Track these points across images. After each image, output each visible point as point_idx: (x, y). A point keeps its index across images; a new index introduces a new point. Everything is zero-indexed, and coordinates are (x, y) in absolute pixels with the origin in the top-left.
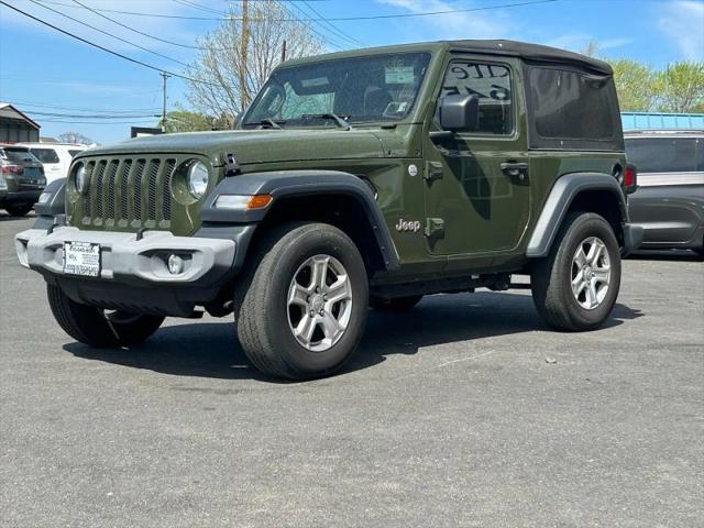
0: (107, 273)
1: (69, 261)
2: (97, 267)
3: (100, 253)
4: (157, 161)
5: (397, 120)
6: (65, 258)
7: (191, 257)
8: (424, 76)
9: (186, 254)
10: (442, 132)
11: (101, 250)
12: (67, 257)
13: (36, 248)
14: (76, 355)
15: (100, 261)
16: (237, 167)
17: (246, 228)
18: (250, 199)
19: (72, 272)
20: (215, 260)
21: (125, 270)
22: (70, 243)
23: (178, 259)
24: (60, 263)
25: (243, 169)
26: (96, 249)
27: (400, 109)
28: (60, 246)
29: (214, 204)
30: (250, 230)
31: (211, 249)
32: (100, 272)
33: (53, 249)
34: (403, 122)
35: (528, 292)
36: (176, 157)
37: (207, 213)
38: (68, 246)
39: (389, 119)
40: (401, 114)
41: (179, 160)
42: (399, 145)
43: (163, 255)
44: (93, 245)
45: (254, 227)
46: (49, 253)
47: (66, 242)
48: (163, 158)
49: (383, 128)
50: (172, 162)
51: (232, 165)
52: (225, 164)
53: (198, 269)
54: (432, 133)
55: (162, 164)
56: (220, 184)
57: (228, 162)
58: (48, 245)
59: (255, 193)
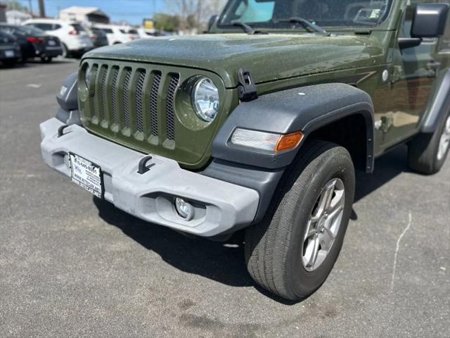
0: (110, 196)
1: (75, 172)
2: (100, 188)
3: (101, 175)
4: (158, 73)
5: (371, 26)
6: (71, 167)
7: (205, 208)
9: (198, 203)
10: (410, 39)
12: (74, 167)
15: (102, 184)
17: (270, 176)
18: (279, 138)
19: (78, 183)
20: (237, 219)
22: (74, 155)
23: (189, 207)
26: (98, 171)
27: (373, 16)
28: (66, 154)
29: (230, 139)
30: (275, 177)
32: (103, 194)
33: (61, 154)
34: (376, 28)
36: (180, 71)
37: (221, 149)
38: (72, 158)
39: (361, 25)
40: (373, 20)
41: (183, 75)
44: (94, 165)
46: (57, 158)
47: (71, 153)
48: (165, 71)
49: (357, 34)
50: (175, 76)
51: (248, 86)
52: (240, 84)
53: (214, 226)
54: (400, 39)
55: (163, 77)
56: (233, 113)
57: (243, 82)
58: (56, 151)
59: (285, 132)
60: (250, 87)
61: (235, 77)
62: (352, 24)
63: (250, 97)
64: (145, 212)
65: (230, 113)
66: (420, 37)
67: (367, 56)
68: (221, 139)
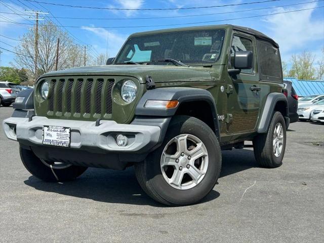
0: (76, 145)
1: (46, 137)
2: (69, 141)
3: (70, 133)
4: (102, 80)
5: (212, 63)
6: (43, 135)
7: (134, 137)
8: (223, 41)
9: (130, 135)
10: (234, 70)
11: (71, 131)
12: (45, 135)
13: (23, 129)
14: (37, 189)
15: (70, 138)
16: (154, 84)
17: (165, 120)
18: (167, 103)
19: (49, 144)
20: (151, 138)
21: (90, 143)
22: (48, 127)
23: (125, 138)
24: (39, 138)
25: (158, 85)
26: (68, 131)
27: (213, 57)
28: (41, 128)
29: (144, 105)
30: (168, 120)
31: (148, 132)
32: (70, 144)
33: (35, 129)
34: (214, 64)
35: (252, 149)
36: (115, 78)
37: (141, 110)
38: (46, 129)
39: (206, 62)
41: (117, 79)
42: (216, 76)
43: (113, 135)
44: (65, 128)
45: (170, 119)
46: (31, 132)
47: (45, 126)
48: (106, 78)
49: (204, 67)
50: (113, 80)
51: (150, 83)
52: (147, 82)
53: (140, 144)
54: (228, 70)
55: (105, 82)
56: (145, 94)
57: (149, 81)
58: (32, 127)
59: (170, 99)
60: (152, 83)
61: (145, 79)
62: (201, 62)
63: (152, 88)
64: (102, 144)
65: (143, 95)
66: (240, 69)
67: (210, 78)
68: (140, 106)
